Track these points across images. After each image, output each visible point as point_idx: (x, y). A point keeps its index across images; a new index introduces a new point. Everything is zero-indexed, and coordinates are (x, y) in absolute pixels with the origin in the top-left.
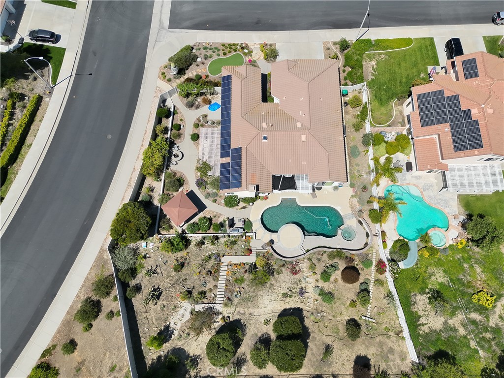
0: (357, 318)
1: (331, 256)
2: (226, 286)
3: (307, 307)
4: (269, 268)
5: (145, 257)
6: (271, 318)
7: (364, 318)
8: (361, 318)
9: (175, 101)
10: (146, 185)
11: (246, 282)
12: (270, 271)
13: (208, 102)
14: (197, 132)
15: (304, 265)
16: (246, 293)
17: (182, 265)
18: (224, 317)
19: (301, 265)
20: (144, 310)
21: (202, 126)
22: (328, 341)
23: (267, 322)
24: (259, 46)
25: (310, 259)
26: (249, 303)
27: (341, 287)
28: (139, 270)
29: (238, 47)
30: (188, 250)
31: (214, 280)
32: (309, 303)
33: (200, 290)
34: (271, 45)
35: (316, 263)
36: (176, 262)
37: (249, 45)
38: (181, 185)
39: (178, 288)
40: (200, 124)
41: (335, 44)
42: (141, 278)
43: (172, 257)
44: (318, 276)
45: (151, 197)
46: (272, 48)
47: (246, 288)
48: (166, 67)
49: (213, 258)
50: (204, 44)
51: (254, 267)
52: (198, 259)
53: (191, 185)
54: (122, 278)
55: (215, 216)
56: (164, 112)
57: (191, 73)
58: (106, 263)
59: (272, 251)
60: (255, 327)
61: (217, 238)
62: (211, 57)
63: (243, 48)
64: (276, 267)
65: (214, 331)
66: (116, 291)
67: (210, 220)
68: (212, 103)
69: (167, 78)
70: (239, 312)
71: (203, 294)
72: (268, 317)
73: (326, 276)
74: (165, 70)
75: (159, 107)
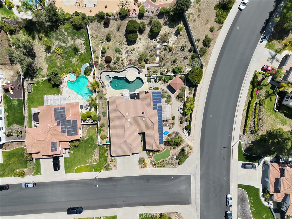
0: (107, 42)
1: (115, 68)
2: (156, 53)
4: (140, 62)
5: (189, 64)
7: (104, 42)
8: (106, 42)
9: (184, 135)
10: (192, 95)
11: (148, 55)
12: (140, 60)
13: (169, 135)
14: (173, 121)
15: (126, 64)
16: (149, 51)
17: (174, 62)
18: (156, 41)
19: (127, 64)
20: (186, 42)
21: (171, 124)
22: (118, 33)
23: (140, 39)
24: (147, 166)
25: (124, 66)
26: (147, 47)
27: (112, 55)
28: (191, 59)
29: (157, 165)
30: (172, 68)
31: (161, 56)
32: (124, 47)
33: (166, 51)
34: (142, 167)
35: (121, 65)
36: (177, 62)
37: (152, 167)
38: (178, 96)
39: (174, 52)
40: (172, 125)
41: (111, 169)
42: (189, 55)
43: (178, 65)
44: (121, 59)
45: (190, 90)
46: (141, 165)
47: (148, 53)
48: (190, 153)
49: (162, 65)
50: (173, 167)
51: (146, 62)
52: (168, 65)
53: (174, 96)
54: (196, 54)
56: (188, 129)
57: (178, 150)
58: (204, 62)
59: (139, 69)
60: (144, 37)
61: (161, 74)
62: (170, 159)
63: (155, 164)
64: (137, 62)
65: (160, 35)
66: (198, 50)
67: (164, 82)
68: (167, 135)
69: (189, 147)
70: (151, 43)
71: (165, 50)
72: (140, 41)
73: (118, 59)
74: (190, 151)
75: (190, 130)
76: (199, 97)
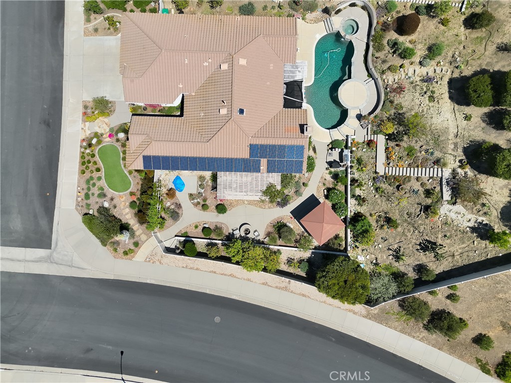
0: (463, 18)
1: (379, 48)
2: (418, 167)
3: (448, 73)
4: (393, 119)
5: (376, 264)
6: (461, 113)
7: (463, 10)
8: (464, 14)
9: (170, 236)
10: (284, 267)
11: (413, 144)
12: (399, 118)
13: (171, 193)
14: (214, 207)
15: (390, 78)
16: (428, 143)
17: (389, 221)
18: (460, 167)
19: (390, 82)
20: (450, 259)
21: (205, 200)
22: (492, 48)
23: (467, 118)
24: (87, 124)
25: (383, 72)
26: (442, 138)
27: (421, 36)
28: (395, 270)
29: (88, 151)
30: (368, 215)
31: (409, 181)
32: (443, 71)
33: (423, 196)
34: (86, 107)
35: (388, 66)
36: (385, 227)
37: (84, 137)
38: (285, 225)
39: (420, 222)
40: (202, 203)
41: (88, 20)
42: (407, 266)
43: (378, 233)
44: (406, 62)
45: (301, 261)
46: (91, 105)
47: (421, 144)
48: (115, 250)
49: (378, 185)
50: (80, 199)
51: (390, 137)
52: (379, 201)
53: (285, 214)
55: (324, 184)
56: (186, 248)
57: (127, 215)
58: (383, 311)
59: (372, 116)
60: (473, 130)
61: (354, 181)
62: (102, 189)
63: (90, 145)
64: (393, 111)
65: (478, 176)
66: (422, 295)
67: (329, 190)
68: (173, 187)
69: (132, 247)
70: (453, 150)
71: (428, 193)
72: (460, 117)
73: (405, 54)
74: (120, 250)
75: (182, 253)
76: (277, 287)
